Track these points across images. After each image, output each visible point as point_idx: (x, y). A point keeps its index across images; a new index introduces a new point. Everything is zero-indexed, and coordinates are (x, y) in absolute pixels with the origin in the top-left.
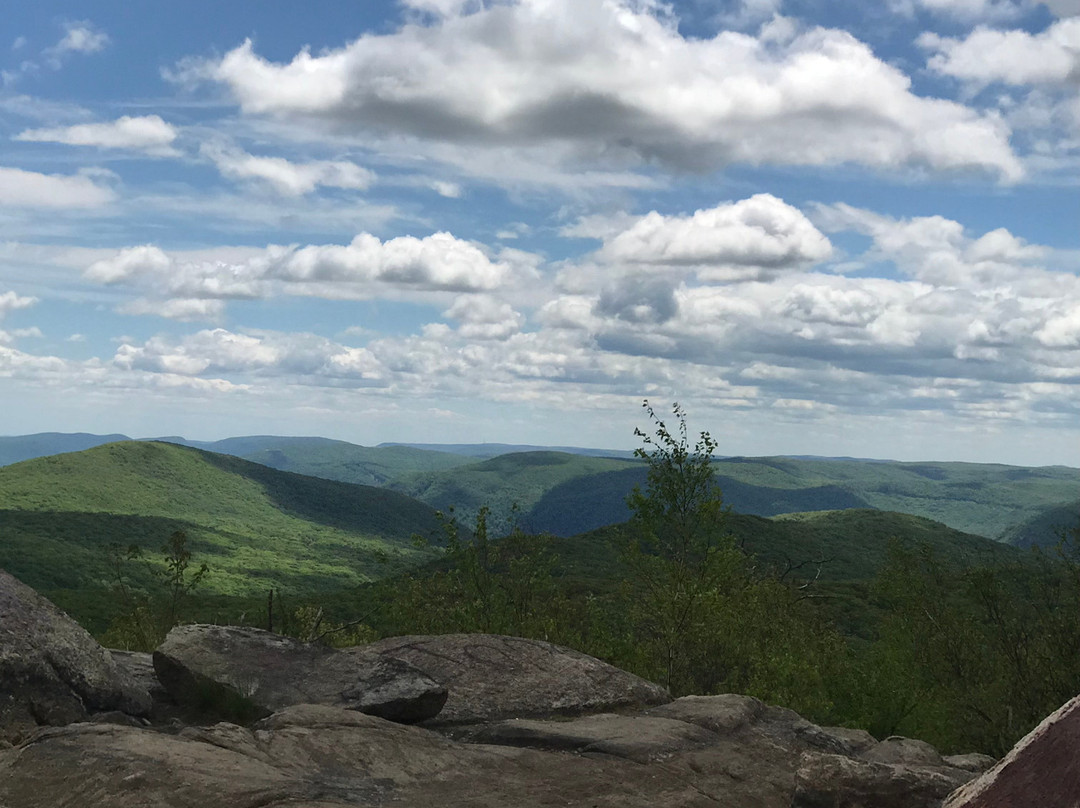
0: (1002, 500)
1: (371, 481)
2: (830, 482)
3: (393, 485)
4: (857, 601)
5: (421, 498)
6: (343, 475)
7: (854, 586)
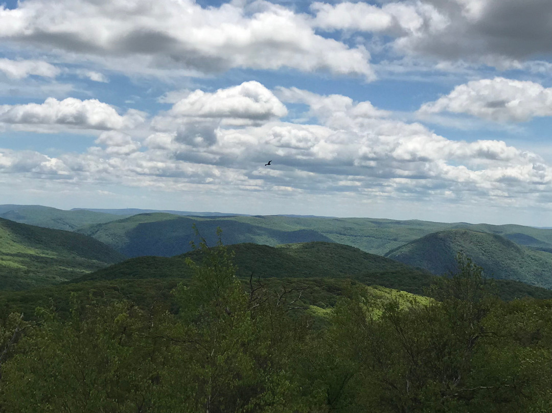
0: (388, 237)
1: (67, 228)
2: (303, 228)
3: (79, 230)
4: (317, 288)
5: (94, 236)
6: (52, 225)
7: (314, 281)
